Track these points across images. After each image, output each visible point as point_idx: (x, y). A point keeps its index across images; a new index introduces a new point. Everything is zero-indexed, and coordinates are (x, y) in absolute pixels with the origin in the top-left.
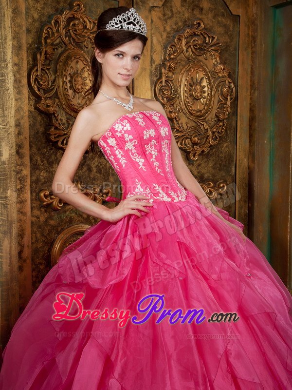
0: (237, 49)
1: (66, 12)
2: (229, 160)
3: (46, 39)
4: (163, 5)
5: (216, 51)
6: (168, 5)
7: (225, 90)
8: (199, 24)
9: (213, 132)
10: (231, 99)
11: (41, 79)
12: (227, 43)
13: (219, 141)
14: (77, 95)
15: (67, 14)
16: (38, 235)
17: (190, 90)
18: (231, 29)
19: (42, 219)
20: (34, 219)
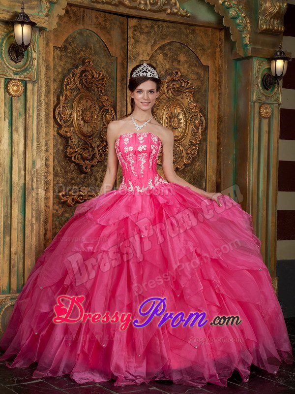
0: (206, 91)
1: (81, 67)
2: (200, 175)
3: (66, 86)
4: (150, 59)
5: (190, 92)
6: (154, 59)
7: (197, 122)
8: (177, 73)
9: (188, 154)
10: (202, 129)
11: (63, 114)
12: (199, 86)
13: (193, 161)
14: (86, 124)
15: (81, 68)
16: (57, 223)
17: (170, 122)
18: (202, 76)
19: (60, 212)
20: (55, 211)
